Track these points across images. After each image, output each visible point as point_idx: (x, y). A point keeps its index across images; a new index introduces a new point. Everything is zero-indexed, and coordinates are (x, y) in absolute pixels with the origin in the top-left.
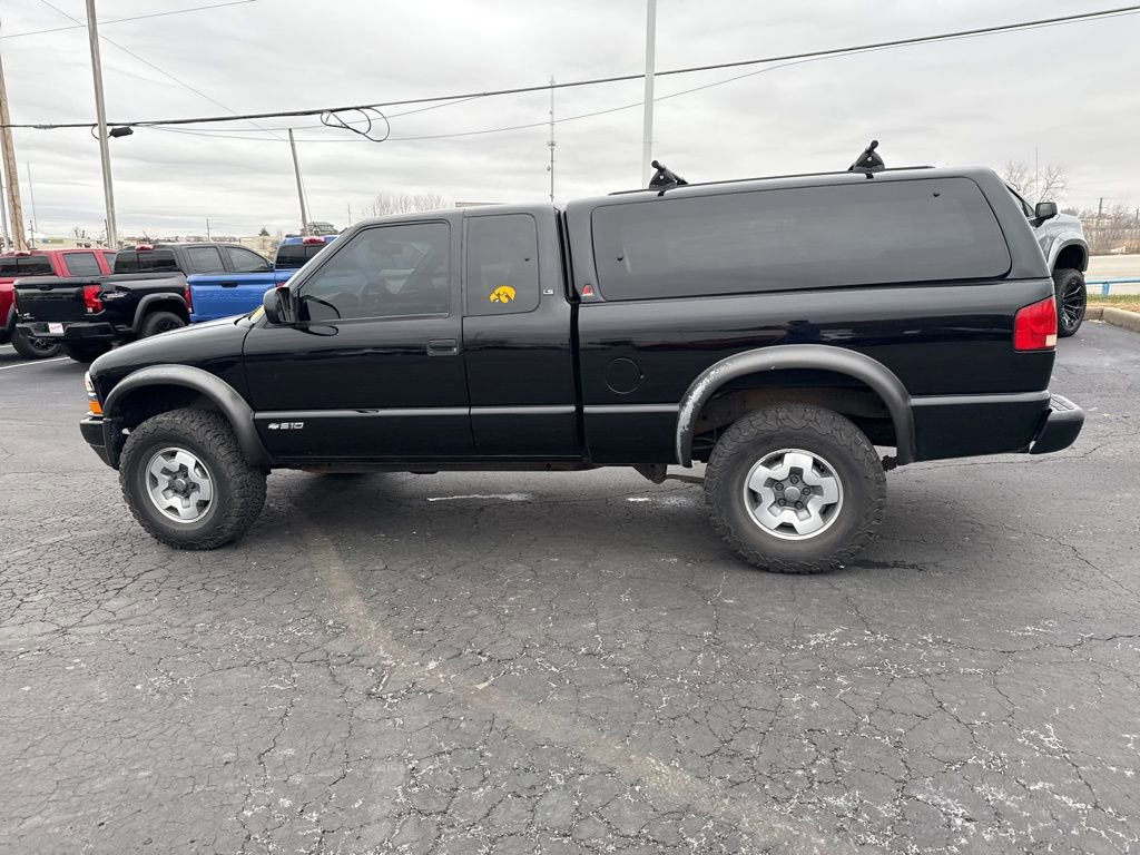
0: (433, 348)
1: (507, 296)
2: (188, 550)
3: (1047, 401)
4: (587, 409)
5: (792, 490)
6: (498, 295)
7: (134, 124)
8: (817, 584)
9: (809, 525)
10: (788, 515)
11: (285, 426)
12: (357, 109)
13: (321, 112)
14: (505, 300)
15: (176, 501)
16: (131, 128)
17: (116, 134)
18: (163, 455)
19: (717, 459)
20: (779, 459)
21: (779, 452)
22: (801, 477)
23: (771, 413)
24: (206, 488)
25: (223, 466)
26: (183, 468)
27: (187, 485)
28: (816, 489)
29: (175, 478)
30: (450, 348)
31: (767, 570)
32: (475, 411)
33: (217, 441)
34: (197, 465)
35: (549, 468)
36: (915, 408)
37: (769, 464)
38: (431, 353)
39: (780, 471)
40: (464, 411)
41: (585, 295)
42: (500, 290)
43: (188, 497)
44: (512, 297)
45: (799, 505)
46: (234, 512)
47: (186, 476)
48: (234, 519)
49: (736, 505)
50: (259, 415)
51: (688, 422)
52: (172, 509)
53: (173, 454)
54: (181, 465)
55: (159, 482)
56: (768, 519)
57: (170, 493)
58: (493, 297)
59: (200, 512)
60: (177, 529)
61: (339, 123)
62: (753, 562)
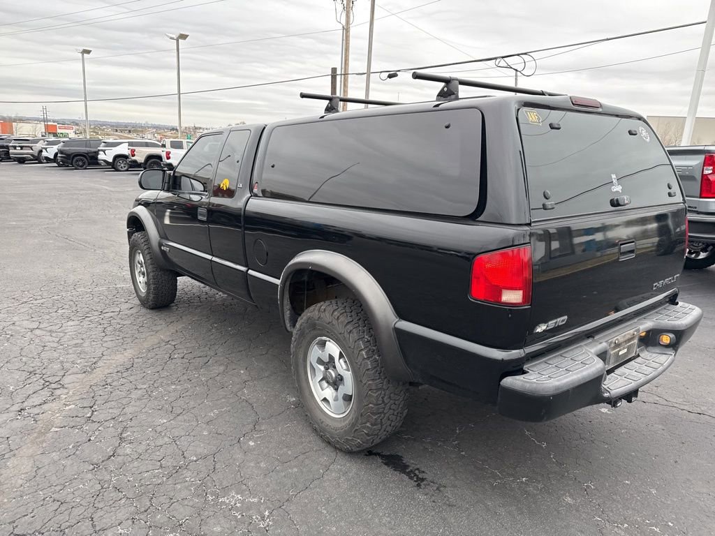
0: (200, 214)
4: (251, 272)
6: (223, 185)
7: (399, 71)
10: (328, 392)
11: (165, 249)
12: (518, 55)
13: (496, 58)
14: (225, 189)
16: (398, 73)
17: (390, 76)
18: (138, 254)
20: (324, 344)
21: (323, 338)
22: (334, 365)
28: (342, 379)
29: (141, 267)
30: (205, 216)
32: (214, 259)
37: (319, 346)
38: (199, 218)
39: (324, 355)
40: (209, 257)
41: (255, 190)
42: (224, 182)
43: (143, 278)
44: (228, 187)
45: (335, 386)
50: (161, 241)
52: (140, 283)
58: (221, 185)
59: (145, 287)
60: (141, 293)
61: (506, 65)
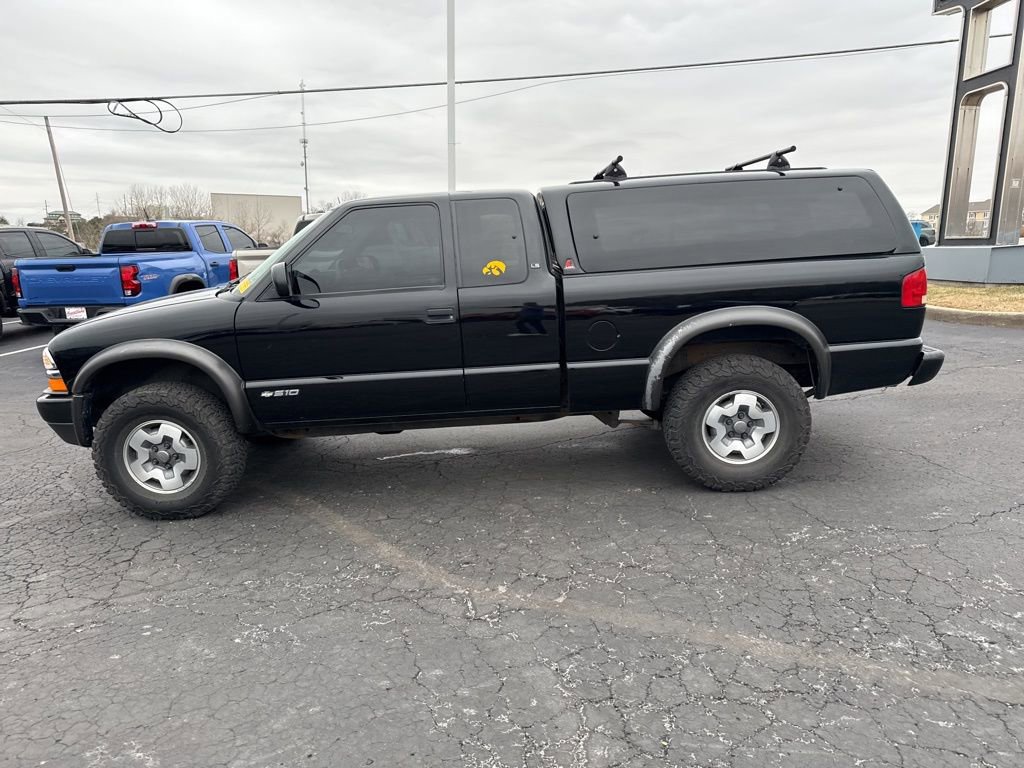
0: (430, 316)
1: (499, 269)
2: (171, 520)
3: (920, 346)
4: (570, 366)
5: (740, 424)
6: (490, 269)
8: (762, 498)
9: (753, 451)
10: (736, 445)
11: (279, 393)
12: (147, 100)
13: (108, 101)
14: (497, 273)
15: (157, 473)
18: (144, 428)
19: (681, 402)
20: (731, 399)
21: (731, 393)
22: (747, 414)
23: (725, 362)
24: (193, 458)
25: (215, 435)
26: (167, 441)
27: (170, 457)
28: (759, 422)
29: (157, 451)
30: (447, 316)
31: (720, 490)
32: (468, 371)
33: (206, 411)
34: (184, 436)
35: (518, 420)
36: (833, 354)
37: (722, 404)
38: (429, 321)
39: (731, 410)
40: (459, 372)
41: (568, 268)
42: (492, 264)
43: (171, 468)
44: (503, 270)
45: (744, 436)
46: (224, 478)
47: (170, 447)
48: (224, 486)
49: (697, 439)
50: (250, 385)
51: (659, 372)
52: (154, 482)
53: (157, 426)
54: (165, 437)
55: (139, 455)
56: (721, 449)
57: (150, 466)
58: (485, 270)
59: (184, 482)
60: (159, 500)
61: (127, 113)
62: (709, 486)
